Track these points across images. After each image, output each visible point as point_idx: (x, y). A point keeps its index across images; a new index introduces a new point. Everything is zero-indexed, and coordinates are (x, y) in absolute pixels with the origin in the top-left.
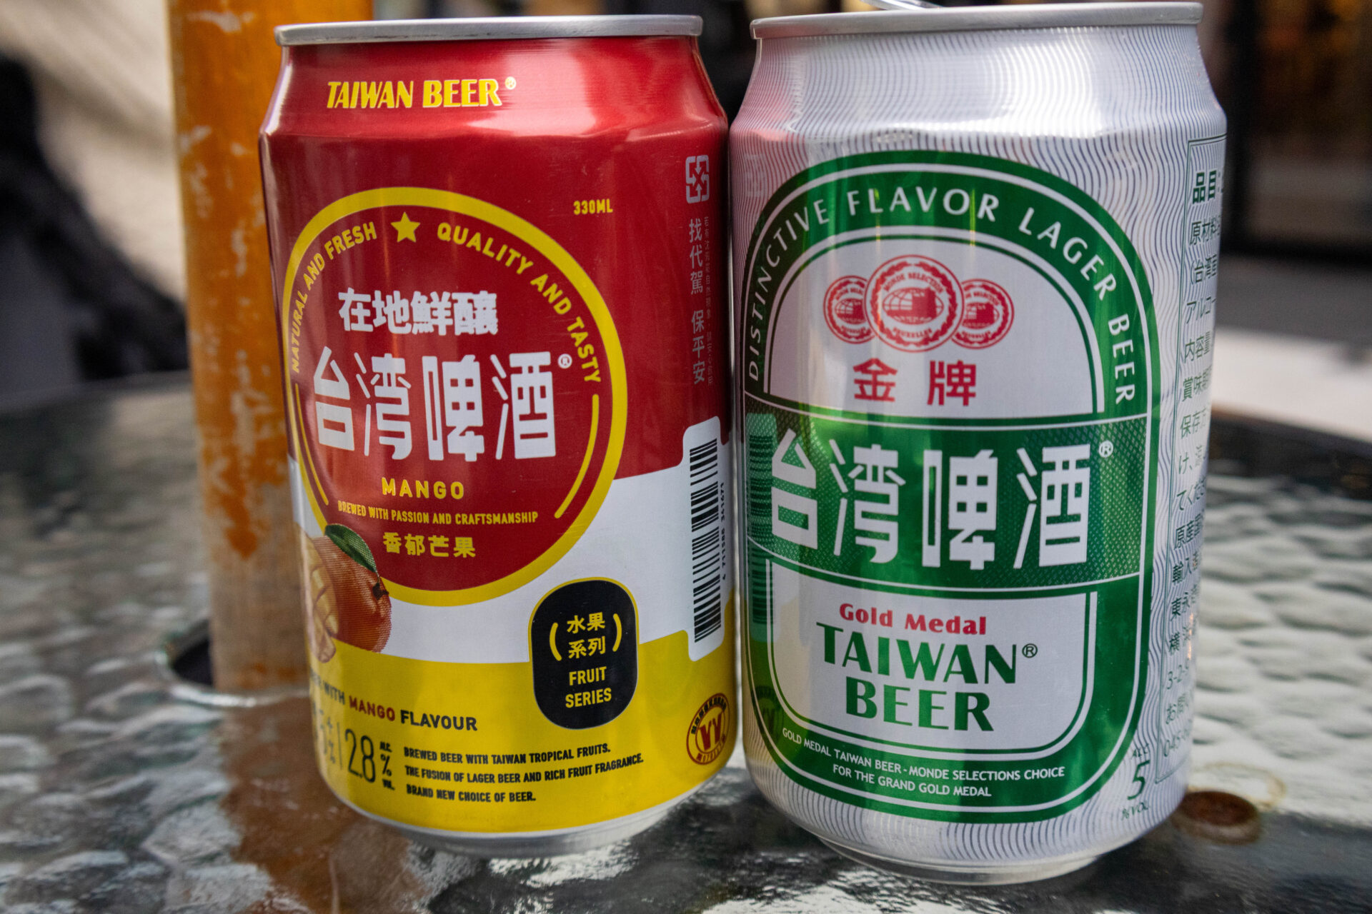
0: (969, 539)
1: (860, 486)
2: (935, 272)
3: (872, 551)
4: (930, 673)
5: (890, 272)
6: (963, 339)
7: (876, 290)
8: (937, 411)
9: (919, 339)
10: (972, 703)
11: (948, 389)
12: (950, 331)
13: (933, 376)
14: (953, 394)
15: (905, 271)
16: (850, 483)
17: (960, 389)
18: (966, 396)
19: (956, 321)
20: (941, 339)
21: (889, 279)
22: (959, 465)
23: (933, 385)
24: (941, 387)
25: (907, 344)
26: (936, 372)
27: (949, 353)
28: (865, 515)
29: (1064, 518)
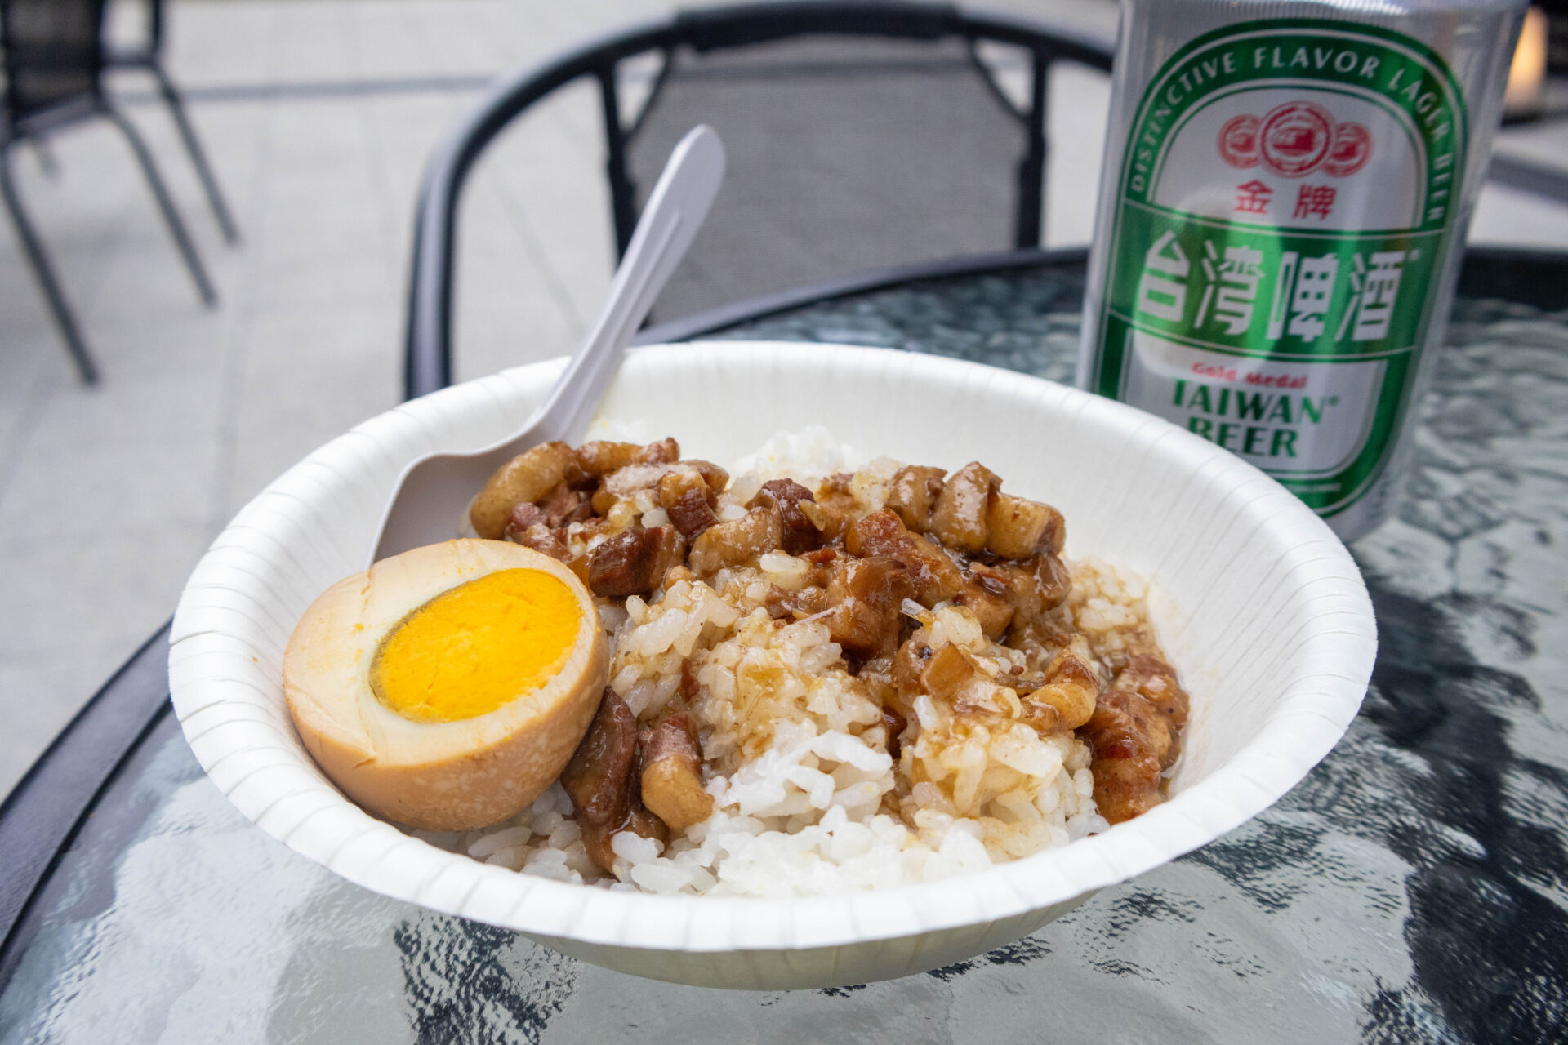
0: (1305, 319)
1: (1227, 277)
2: (1318, 116)
3: (1226, 326)
4: (1258, 414)
5: (1282, 114)
6: (1331, 170)
7: (1267, 128)
8: (1300, 223)
9: (1295, 167)
10: (1285, 438)
11: (1311, 206)
12: (1322, 161)
13: (1302, 196)
14: (1314, 210)
15: (1294, 114)
16: (1218, 274)
17: (1321, 207)
18: (1325, 212)
19: (1328, 154)
20: (1315, 167)
21: (1279, 120)
22: (1309, 264)
23: (1300, 204)
24: (1306, 204)
25: (1286, 170)
26: (1304, 194)
27: (1316, 179)
28: (1228, 299)
29: (1376, 306)
